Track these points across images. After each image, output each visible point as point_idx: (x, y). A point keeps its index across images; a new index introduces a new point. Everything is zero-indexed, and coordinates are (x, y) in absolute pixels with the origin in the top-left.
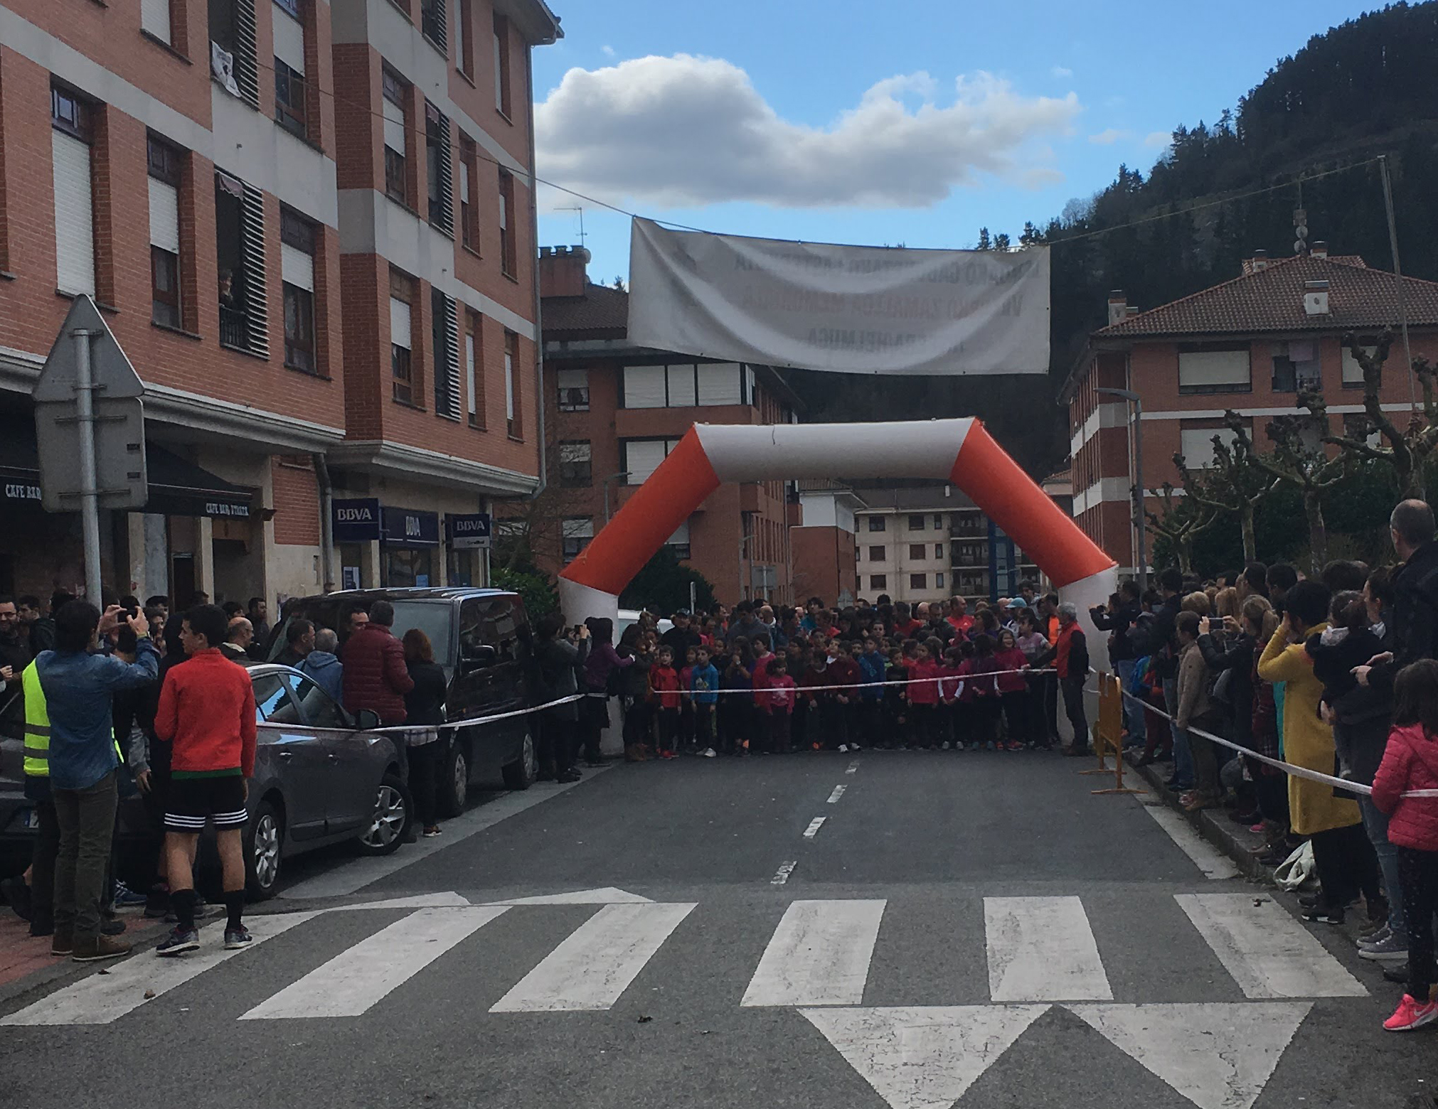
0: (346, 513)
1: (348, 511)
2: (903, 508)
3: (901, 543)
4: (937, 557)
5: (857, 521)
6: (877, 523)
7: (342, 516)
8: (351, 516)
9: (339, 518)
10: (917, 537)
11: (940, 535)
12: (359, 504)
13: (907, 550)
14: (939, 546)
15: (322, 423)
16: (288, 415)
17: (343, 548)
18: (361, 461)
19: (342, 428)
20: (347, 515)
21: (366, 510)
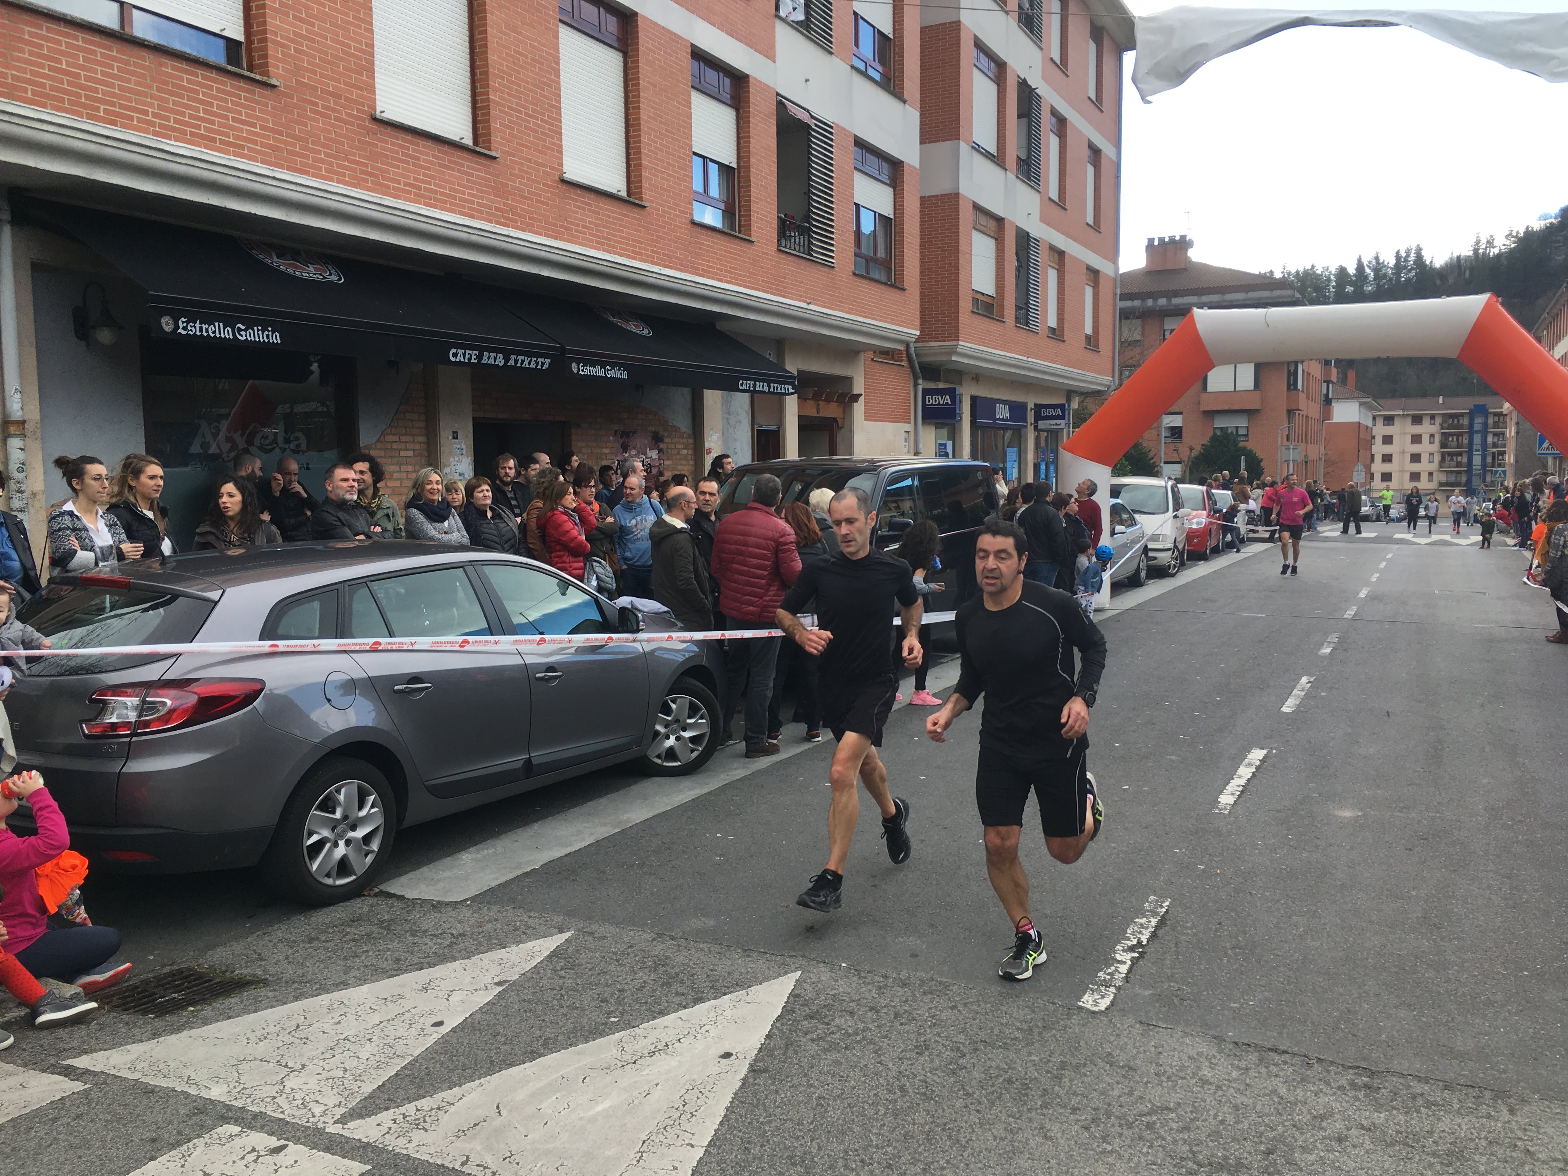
1: (935, 397)
2: (1408, 410)
3: (1405, 434)
4: (1430, 443)
5: (1374, 418)
6: (1389, 420)
7: (930, 402)
8: (936, 401)
9: (927, 403)
10: (1417, 429)
11: (1435, 429)
12: (941, 392)
13: (1409, 438)
14: (1432, 436)
15: (896, 324)
16: (856, 314)
17: (938, 426)
18: (944, 358)
19: (916, 330)
20: (933, 400)
21: (947, 397)
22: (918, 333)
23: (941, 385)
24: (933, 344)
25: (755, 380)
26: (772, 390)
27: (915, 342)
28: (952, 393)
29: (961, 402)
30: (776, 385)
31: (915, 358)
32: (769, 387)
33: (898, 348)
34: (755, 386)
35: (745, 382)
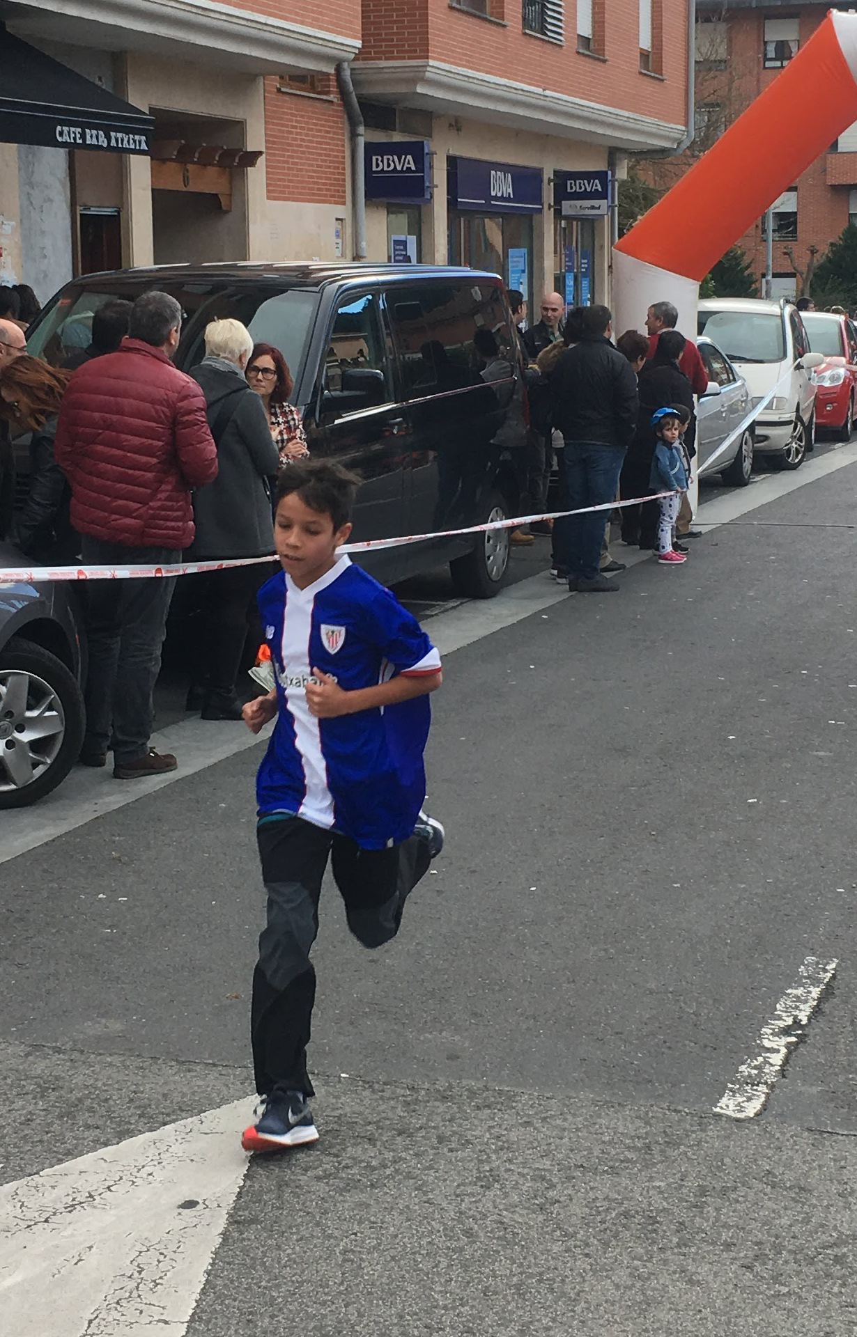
0: (382, 161)
1: (385, 157)
7: (377, 165)
8: (389, 165)
9: (374, 169)
12: (398, 149)
15: (321, 28)
16: (252, 10)
17: (391, 209)
18: (402, 89)
19: (355, 37)
20: (385, 164)
21: (409, 157)
22: (359, 44)
23: (397, 138)
24: (383, 63)
25: (83, 126)
26: (113, 143)
27: (354, 60)
28: (418, 152)
29: (431, 167)
30: (120, 135)
31: (351, 88)
32: (109, 138)
33: (325, 69)
34: (83, 136)
35: (65, 129)
